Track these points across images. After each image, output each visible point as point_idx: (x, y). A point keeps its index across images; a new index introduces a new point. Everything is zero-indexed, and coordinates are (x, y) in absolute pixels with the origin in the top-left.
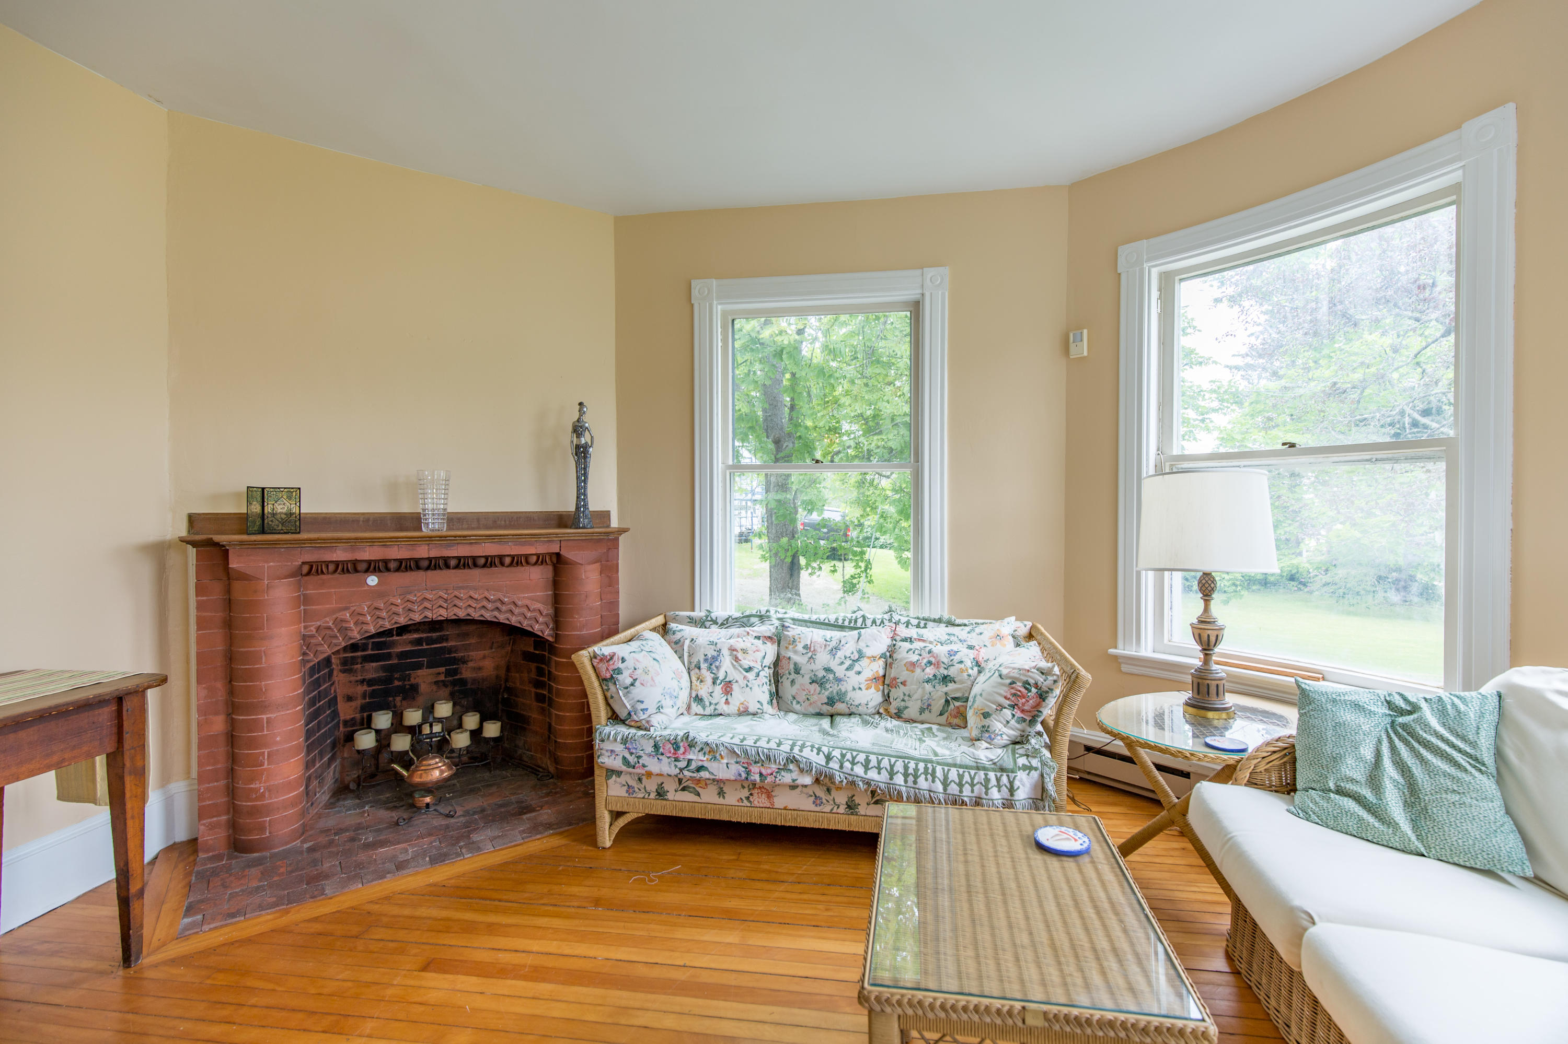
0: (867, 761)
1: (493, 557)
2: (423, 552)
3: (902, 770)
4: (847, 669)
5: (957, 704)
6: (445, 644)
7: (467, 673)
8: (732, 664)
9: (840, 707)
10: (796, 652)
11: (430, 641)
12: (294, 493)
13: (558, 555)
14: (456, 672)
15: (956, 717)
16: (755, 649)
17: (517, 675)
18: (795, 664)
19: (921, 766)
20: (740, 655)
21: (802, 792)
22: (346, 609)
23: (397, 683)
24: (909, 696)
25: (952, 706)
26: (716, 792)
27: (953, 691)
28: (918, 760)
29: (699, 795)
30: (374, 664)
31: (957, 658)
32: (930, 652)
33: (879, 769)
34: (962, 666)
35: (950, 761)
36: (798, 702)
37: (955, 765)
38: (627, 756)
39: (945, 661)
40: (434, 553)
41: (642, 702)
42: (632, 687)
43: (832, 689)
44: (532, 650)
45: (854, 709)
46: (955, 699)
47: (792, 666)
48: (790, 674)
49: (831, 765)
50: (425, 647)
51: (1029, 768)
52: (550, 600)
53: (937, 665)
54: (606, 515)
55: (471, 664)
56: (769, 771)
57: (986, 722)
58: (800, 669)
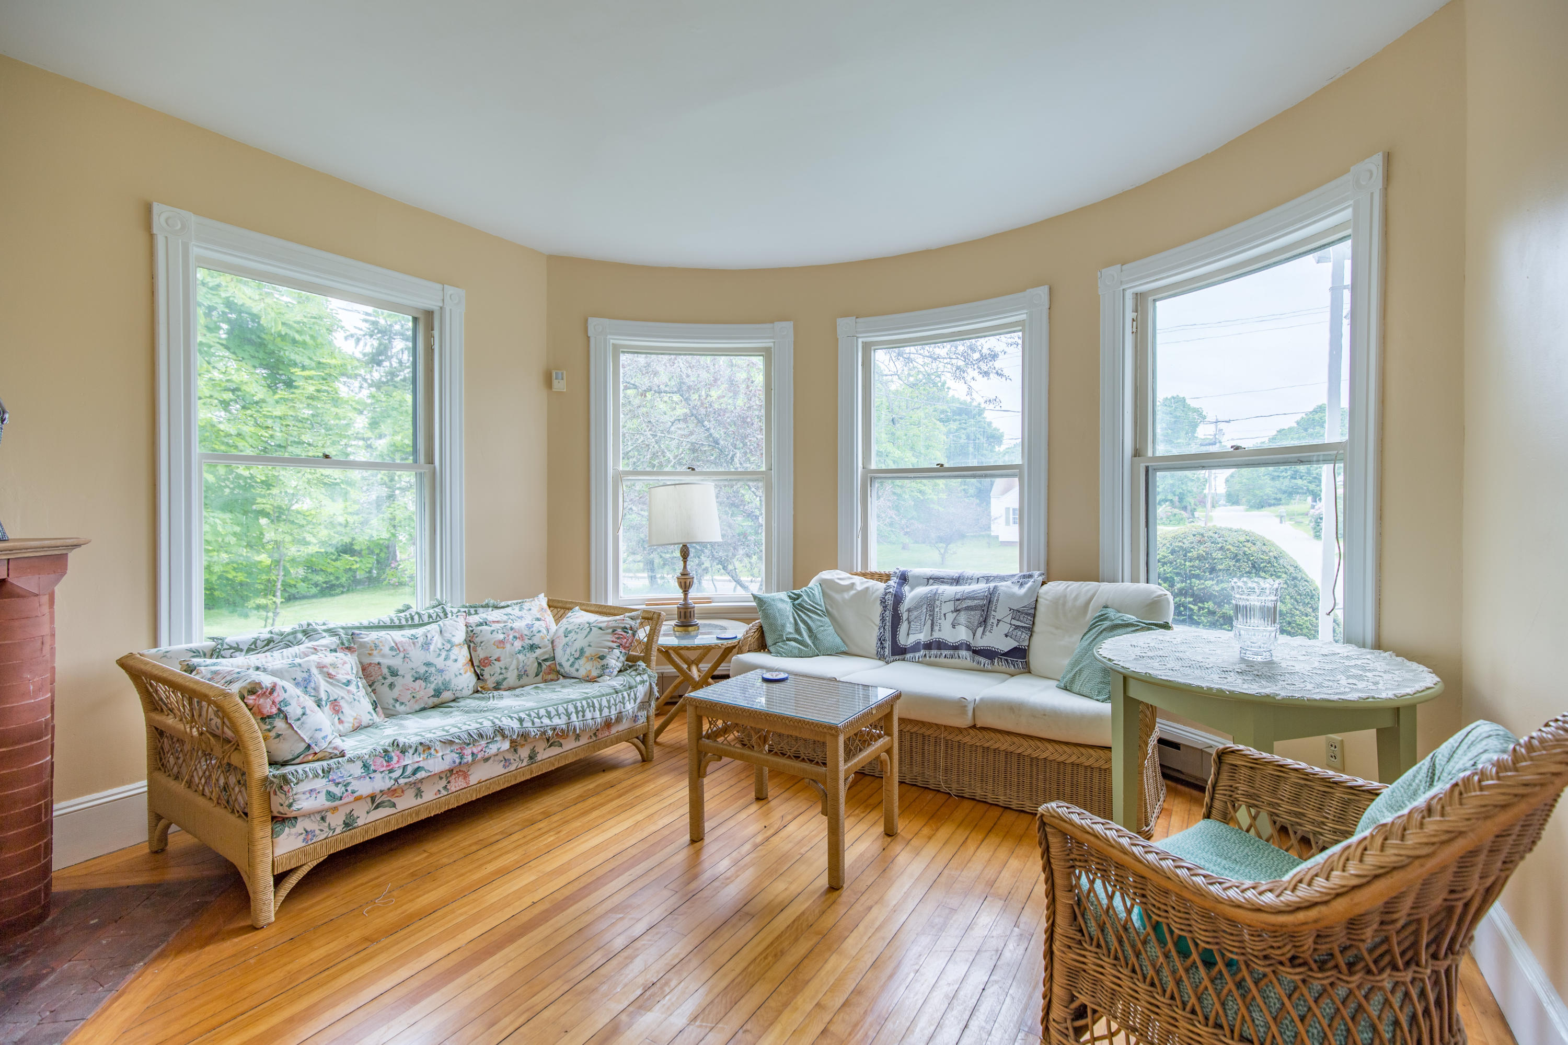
0: (549, 713)
3: (574, 710)
4: (445, 659)
5: (548, 664)
8: (328, 682)
9: (447, 695)
10: (383, 656)
15: (549, 674)
16: (342, 662)
18: (389, 668)
19: (584, 702)
20: (331, 671)
21: (494, 761)
24: (506, 668)
25: (544, 667)
26: (414, 794)
27: (540, 655)
28: (581, 700)
29: (394, 805)
31: (534, 629)
32: (512, 629)
33: (559, 715)
34: (541, 634)
35: (599, 694)
36: (402, 703)
37: (603, 695)
38: (333, 789)
39: (526, 632)
41: (320, 730)
42: (304, 717)
43: (437, 680)
45: (458, 695)
46: (545, 660)
47: (385, 671)
48: (385, 678)
49: (525, 725)
51: (643, 682)
53: (522, 638)
56: (480, 748)
57: (604, 662)
58: (398, 671)
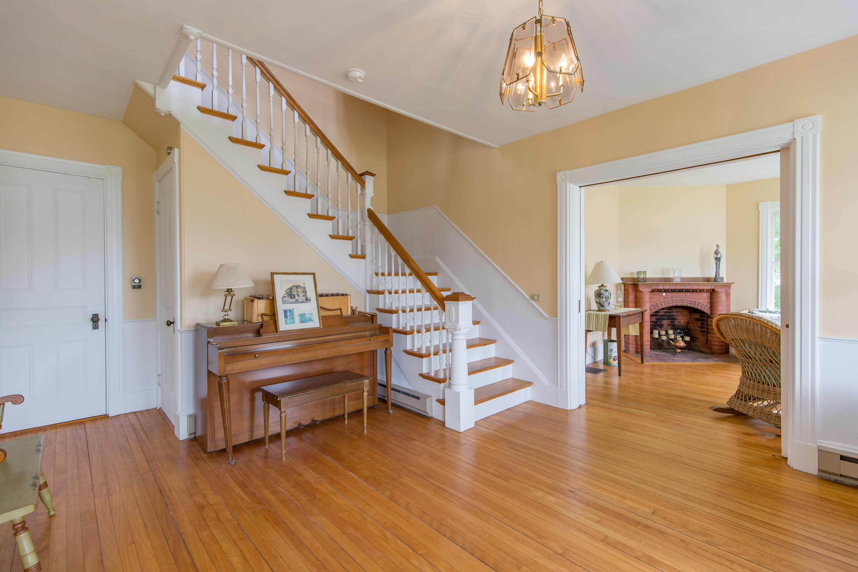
1: (695, 289)
2: (673, 287)
6: (672, 314)
7: (676, 323)
11: (668, 312)
12: (645, 273)
13: (713, 290)
14: (673, 322)
17: (692, 325)
22: (658, 301)
23: (658, 323)
30: (654, 317)
40: (681, 288)
44: (699, 317)
50: (667, 314)
52: (709, 303)
54: (722, 278)
55: (678, 320)
